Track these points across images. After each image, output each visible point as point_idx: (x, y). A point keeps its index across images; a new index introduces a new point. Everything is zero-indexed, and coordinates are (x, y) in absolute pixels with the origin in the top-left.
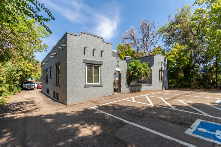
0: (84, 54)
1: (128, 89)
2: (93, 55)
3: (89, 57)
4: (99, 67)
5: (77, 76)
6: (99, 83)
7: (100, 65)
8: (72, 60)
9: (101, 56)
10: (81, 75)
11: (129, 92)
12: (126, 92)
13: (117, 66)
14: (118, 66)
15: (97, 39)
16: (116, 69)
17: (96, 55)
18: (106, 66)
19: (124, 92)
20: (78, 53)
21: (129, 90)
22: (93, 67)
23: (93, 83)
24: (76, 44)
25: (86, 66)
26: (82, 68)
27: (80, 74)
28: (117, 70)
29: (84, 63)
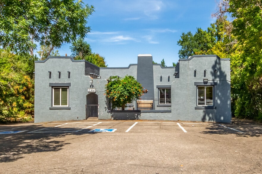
0: (50, 78)
1: (110, 115)
2: (60, 77)
3: (55, 80)
4: (68, 89)
5: (43, 99)
6: (68, 106)
7: (68, 87)
8: (39, 85)
9: (69, 77)
10: (47, 98)
11: (113, 119)
12: (105, 118)
13: (91, 86)
14: (93, 86)
15: (64, 60)
16: (88, 90)
17: (63, 77)
18: (76, 87)
19: (102, 118)
20: (44, 78)
21: (112, 116)
22: (61, 90)
23: (61, 106)
24: (42, 70)
25: (53, 89)
26: (48, 91)
27: (45, 97)
28: (91, 91)
29: (50, 86)
